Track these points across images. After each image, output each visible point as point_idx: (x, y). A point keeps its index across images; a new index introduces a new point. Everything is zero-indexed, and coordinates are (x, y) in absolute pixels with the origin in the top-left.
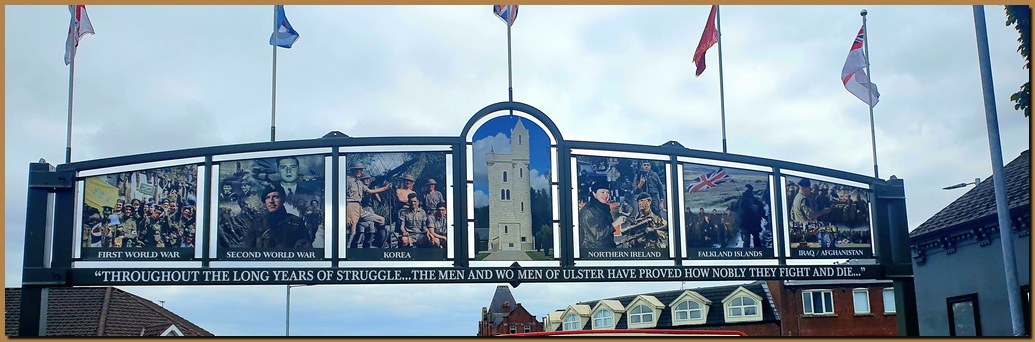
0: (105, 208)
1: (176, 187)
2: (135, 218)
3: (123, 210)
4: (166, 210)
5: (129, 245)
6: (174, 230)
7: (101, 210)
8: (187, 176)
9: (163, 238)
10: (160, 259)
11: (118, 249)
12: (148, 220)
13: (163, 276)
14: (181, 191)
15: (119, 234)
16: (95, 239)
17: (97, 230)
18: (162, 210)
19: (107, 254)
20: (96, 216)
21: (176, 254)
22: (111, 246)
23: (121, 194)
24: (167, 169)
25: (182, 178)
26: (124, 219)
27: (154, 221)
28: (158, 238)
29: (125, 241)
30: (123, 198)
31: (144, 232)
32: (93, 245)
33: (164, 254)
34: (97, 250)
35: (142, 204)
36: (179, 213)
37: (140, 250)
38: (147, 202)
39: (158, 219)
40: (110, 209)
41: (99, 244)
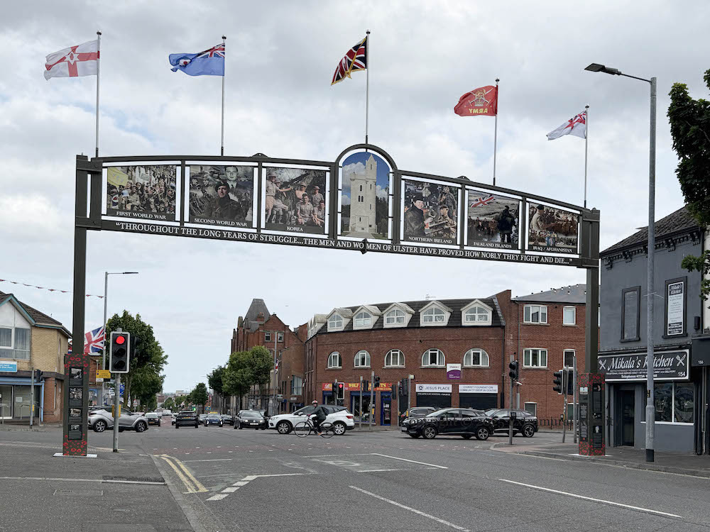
0: (120, 186)
1: (163, 177)
2: (138, 194)
3: (131, 188)
4: (157, 191)
5: (135, 209)
6: (162, 202)
7: (118, 187)
8: (170, 172)
9: (156, 207)
10: (154, 219)
11: (128, 211)
12: (146, 196)
13: (157, 229)
14: (166, 180)
15: (128, 202)
16: (115, 204)
17: (115, 199)
18: (155, 190)
19: (122, 213)
20: (114, 190)
21: (164, 217)
22: (124, 208)
23: (129, 179)
24: (158, 166)
25: (166, 173)
26: (132, 194)
27: (150, 196)
28: (152, 206)
29: (132, 206)
30: (131, 181)
31: (144, 202)
32: (113, 207)
33: (156, 216)
34: (116, 210)
35: (143, 186)
36: (165, 194)
37: (141, 213)
38: (146, 185)
39: (152, 196)
40: (123, 187)
41: (117, 207)
